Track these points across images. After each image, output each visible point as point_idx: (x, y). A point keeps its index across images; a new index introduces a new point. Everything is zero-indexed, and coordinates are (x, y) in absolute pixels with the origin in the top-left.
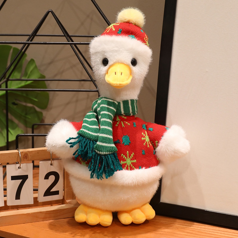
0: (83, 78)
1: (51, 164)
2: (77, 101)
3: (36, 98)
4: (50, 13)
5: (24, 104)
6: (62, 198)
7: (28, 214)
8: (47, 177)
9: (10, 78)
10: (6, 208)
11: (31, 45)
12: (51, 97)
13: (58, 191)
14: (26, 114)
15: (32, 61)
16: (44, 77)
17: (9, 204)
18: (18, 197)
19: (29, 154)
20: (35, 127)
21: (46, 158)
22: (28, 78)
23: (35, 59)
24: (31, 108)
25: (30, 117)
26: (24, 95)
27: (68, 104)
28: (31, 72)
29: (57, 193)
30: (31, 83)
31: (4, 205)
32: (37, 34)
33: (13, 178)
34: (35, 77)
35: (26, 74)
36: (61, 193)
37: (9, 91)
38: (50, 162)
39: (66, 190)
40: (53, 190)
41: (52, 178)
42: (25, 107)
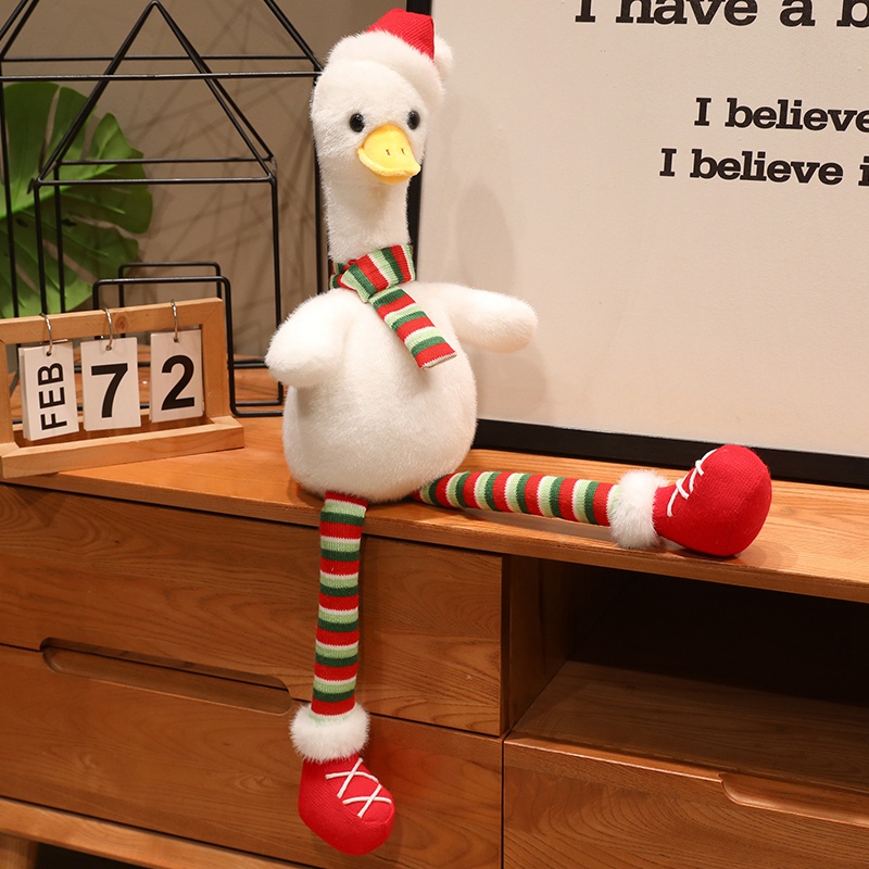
0: (233, 155)
1: (176, 340)
2: (219, 211)
3: (119, 207)
4: (155, 7)
5: (91, 222)
6: (201, 414)
7: (133, 444)
8: (167, 368)
9: (65, 160)
10: (82, 434)
11: (111, 82)
12: (156, 204)
13: (193, 399)
14: (97, 247)
15: (109, 118)
16: (141, 155)
17: (88, 428)
18: (107, 411)
19: (127, 317)
20: (126, 270)
21: (163, 328)
22: (101, 158)
23: (115, 115)
24: (108, 231)
25: (107, 254)
26: (92, 200)
27: (197, 218)
28: (108, 144)
29: (189, 402)
30: (110, 170)
31: (78, 430)
32: (126, 56)
33: (97, 370)
34: (119, 155)
35: (95, 150)
36: (198, 402)
37: (61, 187)
38: (173, 334)
39: (208, 395)
40: (182, 395)
41: (179, 369)
42: (95, 229)
